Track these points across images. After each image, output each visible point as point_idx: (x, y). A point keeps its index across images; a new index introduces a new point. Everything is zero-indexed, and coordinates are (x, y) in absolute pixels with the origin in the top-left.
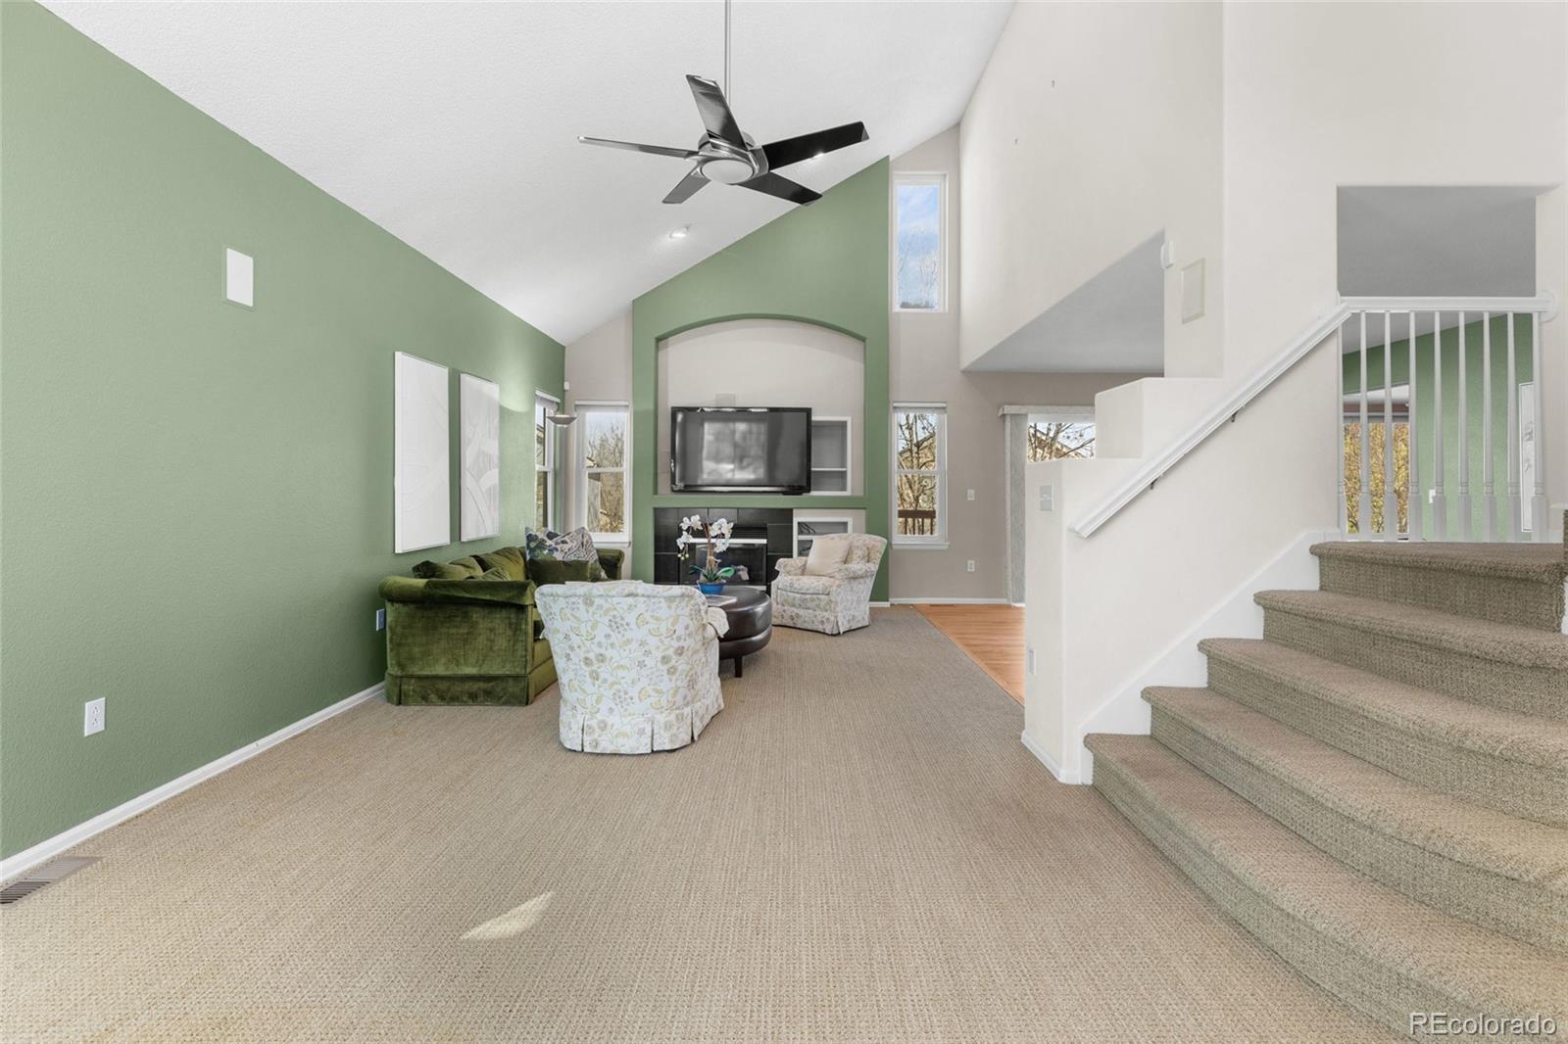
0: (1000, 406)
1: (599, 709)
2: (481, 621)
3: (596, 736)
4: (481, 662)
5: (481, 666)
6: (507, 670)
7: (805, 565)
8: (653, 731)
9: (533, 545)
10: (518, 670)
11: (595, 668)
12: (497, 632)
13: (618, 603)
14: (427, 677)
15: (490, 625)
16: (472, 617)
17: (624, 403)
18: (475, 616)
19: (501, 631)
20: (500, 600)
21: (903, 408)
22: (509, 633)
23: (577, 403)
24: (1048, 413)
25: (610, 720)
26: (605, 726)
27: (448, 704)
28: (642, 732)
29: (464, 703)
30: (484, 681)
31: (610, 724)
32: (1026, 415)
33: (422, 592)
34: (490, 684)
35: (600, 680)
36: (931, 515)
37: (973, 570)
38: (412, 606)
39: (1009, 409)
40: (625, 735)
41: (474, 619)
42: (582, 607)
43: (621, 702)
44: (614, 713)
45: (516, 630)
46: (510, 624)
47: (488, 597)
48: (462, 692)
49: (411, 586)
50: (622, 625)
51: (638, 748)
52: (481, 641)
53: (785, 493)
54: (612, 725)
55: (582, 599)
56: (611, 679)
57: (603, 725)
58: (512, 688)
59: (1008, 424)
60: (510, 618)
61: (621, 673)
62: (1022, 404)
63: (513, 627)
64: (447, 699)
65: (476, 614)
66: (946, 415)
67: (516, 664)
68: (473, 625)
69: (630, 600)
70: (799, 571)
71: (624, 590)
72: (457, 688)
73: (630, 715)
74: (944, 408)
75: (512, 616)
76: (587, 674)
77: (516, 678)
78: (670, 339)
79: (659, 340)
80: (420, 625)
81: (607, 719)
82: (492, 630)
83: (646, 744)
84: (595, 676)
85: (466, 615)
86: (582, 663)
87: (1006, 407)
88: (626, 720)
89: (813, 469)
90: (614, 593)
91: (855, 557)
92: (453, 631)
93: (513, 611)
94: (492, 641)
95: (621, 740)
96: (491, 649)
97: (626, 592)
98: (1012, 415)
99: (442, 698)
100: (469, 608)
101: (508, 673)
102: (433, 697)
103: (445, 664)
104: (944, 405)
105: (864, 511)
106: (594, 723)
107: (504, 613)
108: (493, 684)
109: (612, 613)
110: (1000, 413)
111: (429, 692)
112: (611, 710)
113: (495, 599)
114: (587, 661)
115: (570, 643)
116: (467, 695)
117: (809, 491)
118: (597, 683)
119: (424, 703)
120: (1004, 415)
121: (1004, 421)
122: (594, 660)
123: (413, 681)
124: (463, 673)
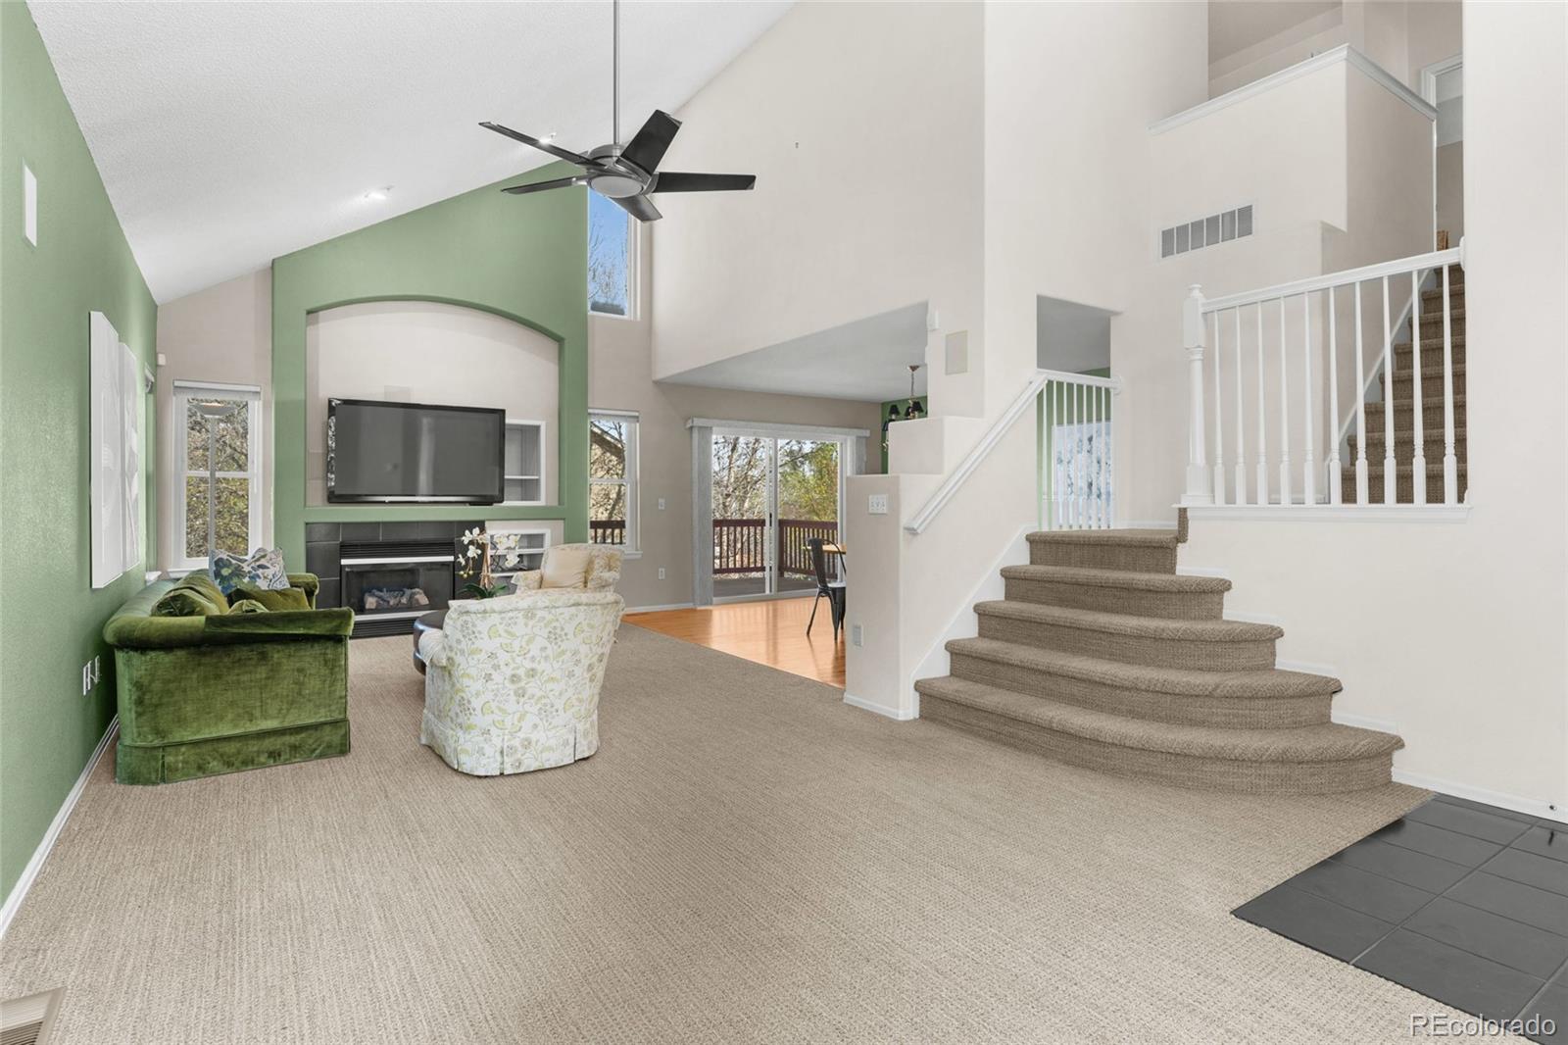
0: (686, 419)
1: (521, 727)
2: (284, 661)
3: (519, 756)
4: (284, 711)
5: (284, 717)
6: (322, 716)
7: (542, 578)
8: (575, 739)
9: (225, 572)
10: (337, 716)
11: (522, 684)
12: (308, 672)
13: (561, 614)
14: (206, 741)
15: (298, 665)
16: (272, 657)
17: (253, 389)
18: (276, 656)
19: (313, 671)
20: (318, 633)
21: (598, 414)
22: (324, 671)
23: (177, 383)
24: (730, 426)
25: (534, 737)
26: (530, 743)
27: (238, 770)
28: (566, 743)
29: (263, 765)
30: (291, 734)
31: (534, 740)
32: (711, 428)
33: (203, 631)
34: (299, 737)
35: (526, 697)
36: (621, 525)
37: (664, 577)
38: (181, 654)
39: (698, 422)
40: (550, 749)
41: (275, 660)
42: (521, 621)
43: (547, 716)
44: (539, 728)
45: (334, 667)
46: (326, 661)
47: (301, 631)
48: (259, 753)
49: (181, 626)
50: (560, 636)
51: (562, 761)
52: (285, 686)
53: (472, 503)
54: (537, 741)
55: (522, 613)
56: (539, 694)
57: (526, 743)
58: (330, 736)
59: (696, 435)
60: (325, 654)
61: (550, 686)
62: (708, 418)
63: (330, 664)
64: (237, 764)
65: (277, 654)
66: (638, 424)
67: (333, 708)
68: (275, 670)
69: (573, 610)
70: (536, 585)
71: (569, 599)
72: (253, 747)
73: (554, 727)
74: (637, 417)
75: (328, 651)
76: (512, 693)
77: (334, 723)
78: (321, 313)
79: (309, 312)
80: (195, 676)
81: (531, 736)
82: (300, 670)
83: (570, 755)
84: (521, 694)
85: (263, 657)
86: (506, 682)
87: (695, 419)
88: (550, 734)
89: (506, 477)
90: (559, 604)
91: (596, 566)
92: (245, 678)
93: (329, 644)
94: (302, 684)
95: (545, 755)
96: (299, 693)
97: (572, 602)
98: (700, 428)
99: (229, 764)
100: (268, 648)
101: (322, 720)
102: (214, 764)
103: (232, 720)
104: (637, 414)
105: (562, 521)
106: (516, 743)
107: (317, 649)
108: (303, 735)
109: (554, 624)
110: (688, 426)
111: (209, 758)
112: (535, 726)
113: (312, 632)
114: (514, 678)
115: (495, 661)
116: (266, 755)
117: (502, 502)
118: (522, 700)
119: (200, 774)
120: (691, 428)
121: (691, 433)
122: (523, 677)
123: (183, 749)
124: (259, 728)
